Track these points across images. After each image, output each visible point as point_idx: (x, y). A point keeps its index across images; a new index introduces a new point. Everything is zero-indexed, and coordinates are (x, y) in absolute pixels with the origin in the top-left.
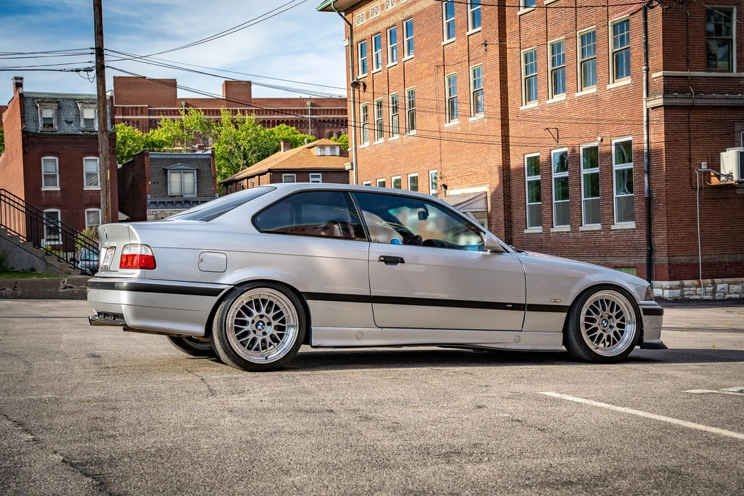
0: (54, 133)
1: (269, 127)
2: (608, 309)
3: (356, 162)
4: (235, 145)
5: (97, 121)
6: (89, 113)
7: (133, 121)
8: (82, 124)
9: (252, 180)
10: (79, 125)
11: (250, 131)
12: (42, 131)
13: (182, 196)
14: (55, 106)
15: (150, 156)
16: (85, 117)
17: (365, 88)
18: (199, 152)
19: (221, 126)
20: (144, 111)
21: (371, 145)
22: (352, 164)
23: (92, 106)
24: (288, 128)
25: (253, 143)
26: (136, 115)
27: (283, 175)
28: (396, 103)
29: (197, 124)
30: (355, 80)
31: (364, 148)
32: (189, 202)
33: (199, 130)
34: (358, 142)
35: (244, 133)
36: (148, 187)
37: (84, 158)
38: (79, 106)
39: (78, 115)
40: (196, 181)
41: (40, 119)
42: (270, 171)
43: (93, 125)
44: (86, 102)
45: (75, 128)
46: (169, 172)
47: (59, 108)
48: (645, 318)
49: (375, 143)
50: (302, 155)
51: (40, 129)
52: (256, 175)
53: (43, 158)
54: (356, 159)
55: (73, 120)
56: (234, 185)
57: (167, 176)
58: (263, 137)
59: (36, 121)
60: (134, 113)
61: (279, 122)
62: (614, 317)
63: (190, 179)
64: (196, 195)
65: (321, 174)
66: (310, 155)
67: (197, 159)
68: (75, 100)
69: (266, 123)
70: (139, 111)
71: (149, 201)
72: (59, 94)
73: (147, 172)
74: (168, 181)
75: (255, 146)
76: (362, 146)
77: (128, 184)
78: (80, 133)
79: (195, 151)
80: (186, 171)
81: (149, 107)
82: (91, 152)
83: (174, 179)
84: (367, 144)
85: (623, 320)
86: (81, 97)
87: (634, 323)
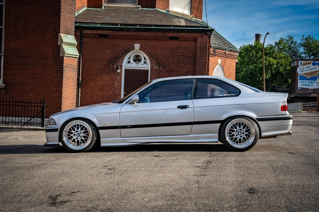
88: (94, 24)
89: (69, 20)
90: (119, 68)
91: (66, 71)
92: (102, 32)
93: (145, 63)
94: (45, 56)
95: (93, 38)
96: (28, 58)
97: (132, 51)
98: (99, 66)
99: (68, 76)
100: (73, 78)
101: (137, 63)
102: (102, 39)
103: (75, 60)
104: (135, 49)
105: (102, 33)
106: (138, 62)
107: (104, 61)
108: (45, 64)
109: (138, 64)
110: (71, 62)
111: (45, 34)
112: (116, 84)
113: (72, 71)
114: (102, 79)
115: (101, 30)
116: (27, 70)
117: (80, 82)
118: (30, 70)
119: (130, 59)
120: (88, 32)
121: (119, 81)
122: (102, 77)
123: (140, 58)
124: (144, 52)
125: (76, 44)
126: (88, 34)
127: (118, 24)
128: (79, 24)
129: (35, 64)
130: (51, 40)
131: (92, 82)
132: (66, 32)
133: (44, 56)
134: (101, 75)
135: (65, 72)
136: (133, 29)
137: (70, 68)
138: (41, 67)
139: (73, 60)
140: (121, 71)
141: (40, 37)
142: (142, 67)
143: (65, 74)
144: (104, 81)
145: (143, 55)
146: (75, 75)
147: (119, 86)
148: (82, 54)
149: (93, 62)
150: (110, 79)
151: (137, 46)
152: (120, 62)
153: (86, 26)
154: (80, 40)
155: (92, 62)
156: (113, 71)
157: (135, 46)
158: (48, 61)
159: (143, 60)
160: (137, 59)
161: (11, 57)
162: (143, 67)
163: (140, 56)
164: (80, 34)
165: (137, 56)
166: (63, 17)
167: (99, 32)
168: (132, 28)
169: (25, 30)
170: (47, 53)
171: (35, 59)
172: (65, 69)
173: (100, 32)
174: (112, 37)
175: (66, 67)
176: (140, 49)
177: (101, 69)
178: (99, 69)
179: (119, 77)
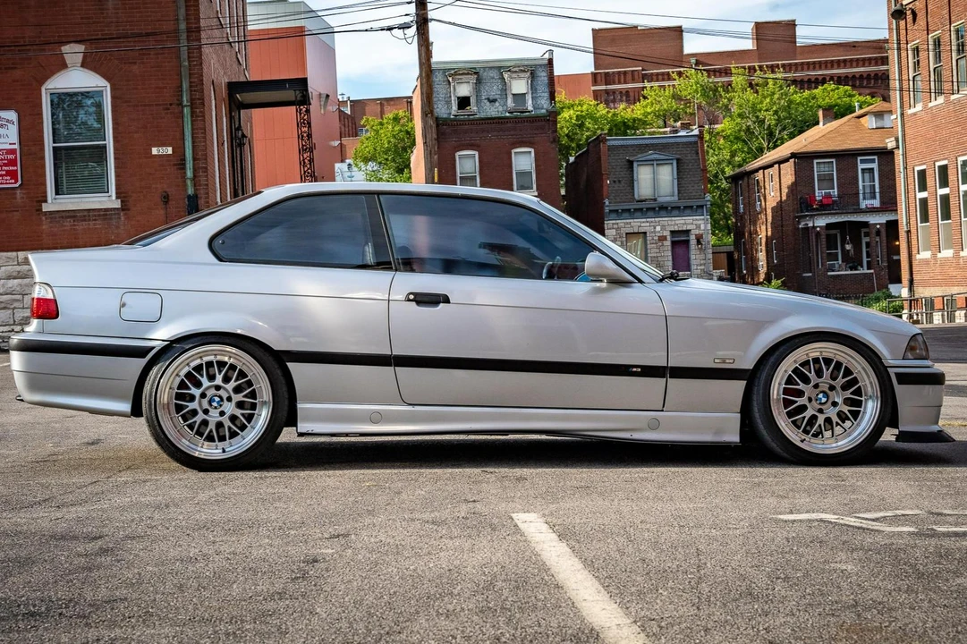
0: (471, 117)
1: (809, 89)
2: (827, 374)
3: (904, 136)
4: (754, 119)
5: (530, 96)
6: (519, 86)
7: (621, 92)
8: (510, 103)
9: (770, 171)
10: (505, 104)
11: (776, 96)
12: (456, 116)
13: (655, 200)
14: (473, 79)
15: (608, 143)
16: (514, 92)
17: (914, 20)
18: (682, 133)
19: (734, 91)
20: (636, 77)
21: (925, 106)
22: (897, 140)
23: (522, 75)
24: (838, 89)
25: (783, 115)
26: (625, 82)
27: (815, 161)
28: (962, 38)
29: (696, 91)
30: (898, 7)
31: (915, 114)
32: (667, 208)
33: (698, 99)
34: (906, 105)
35: (768, 100)
36: (605, 188)
37: (513, 151)
38: (506, 76)
39: (505, 88)
40: (676, 176)
41: (453, 98)
42: (793, 155)
43: (524, 102)
44: (514, 70)
45: (501, 109)
46: (635, 164)
47: (479, 82)
48: (899, 390)
49: (930, 105)
50: (846, 128)
51: (453, 113)
52: (775, 163)
53: (458, 154)
54: (903, 131)
55: (497, 97)
56: (746, 179)
57: (633, 171)
58: (798, 104)
59: (449, 103)
60: (622, 80)
61: (823, 81)
62: (839, 389)
63: (666, 174)
64: (676, 198)
65: (876, 157)
66: (859, 128)
67: (678, 144)
68: (500, 68)
69: (802, 84)
70: (629, 77)
71: (607, 210)
72: (478, 62)
73: (604, 165)
74: (635, 177)
75: (785, 119)
76: (912, 111)
77: (582, 185)
78: (508, 114)
79: (676, 131)
80: (660, 163)
81: (643, 70)
82: (523, 142)
83: (644, 175)
84: (919, 107)
85: (858, 392)
86: (508, 64)
87: (877, 397)
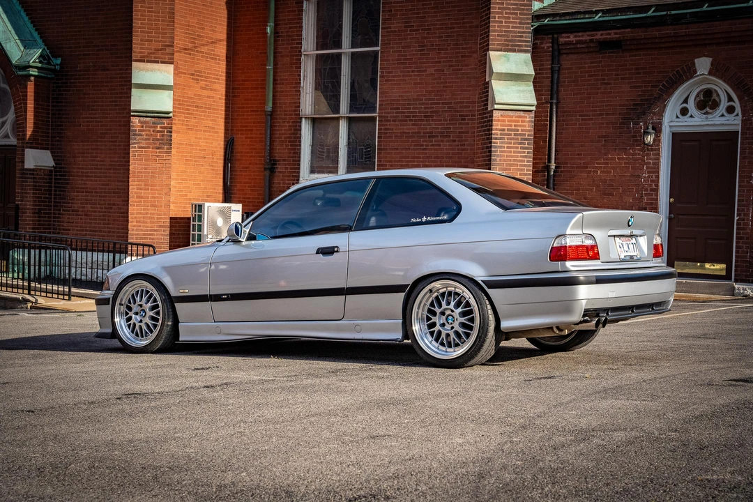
88: (587, 16)
89: (516, 14)
90: (650, 130)
91: (501, 147)
92: (607, 34)
93: (730, 110)
94: (463, 111)
95: (585, 52)
96: (427, 120)
97: (688, 79)
98: (600, 128)
99: (504, 161)
100: (521, 166)
101: (707, 113)
102: (609, 53)
103: (526, 117)
104: (696, 73)
105: (608, 37)
106: (711, 111)
107: (613, 114)
108: (463, 132)
109: (710, 116)
110: (513, 124)
111: (462, 57)
112: (645, 177)
113: (517, 148)
114: (607, 163)
115: (603, 30)
116: (425, 149)
117: (552, 173)
118: (431, 149)
119: (687, 103)
120: (572, 38)
121: (652, 168)
122: (607, 159)
123: (714, 96)
124: (724, 81)
125: (531, 75)
126: (570, 43)
127: (650, 7)
128: (551, 19)
129: (441, 133)
130: (476, 69)
131: (581, 172)
132: (508, 45)
133: (461, 111)
134: (606, 154)
135: (496, 151)
136: (688, 16)
137: (511, 139)
138: (455, 141)
139: (520, 117)
140: (657, 140)
141: (451, 66)
142: (719, 123)
143: (498, 156)
144: (613, 168)
145: (722, 89)
146: (526, 157)
147: (652, 181)
148: (557, 99)
149: (586, 120)
150: (628, 163)
151: (703, 65)
152: (654, 114)
153: (570, 22)
154: (552, 63)
155: (582, 120)
156: (637, 140)
157: (697, 65)
158: (468, 124)
159: (724, 104)
160: (707, 102)
161: (393, 121)
162: (723, 124)
163: (716, 91)
164: (553, 47)
165: (708, 93)
166: (499, 8)
167: (599, 35)
168: (687, 13)
169: (421, 51)
170: (466, 103)
171: (441, 120)
172: (496, 143)
173: (601, 35)
174: (633, 47)
175: (500, 139)
176: (710, 73)
177: (604, 137)
178: (599, 137)
179: (652, 156)
